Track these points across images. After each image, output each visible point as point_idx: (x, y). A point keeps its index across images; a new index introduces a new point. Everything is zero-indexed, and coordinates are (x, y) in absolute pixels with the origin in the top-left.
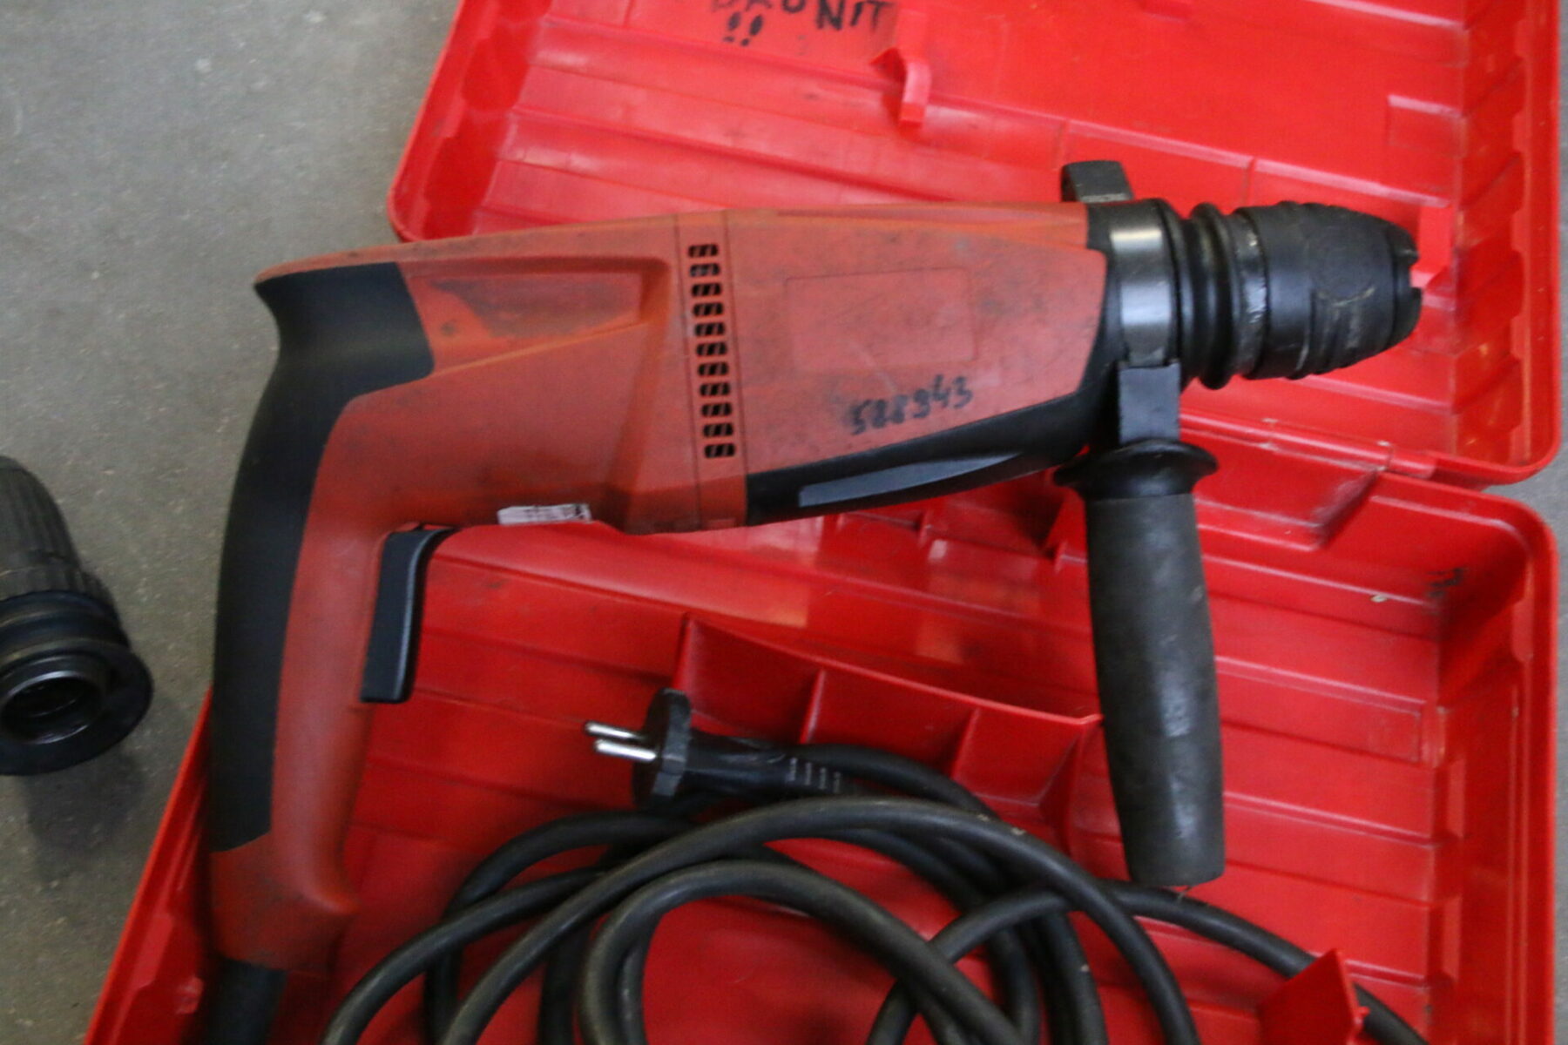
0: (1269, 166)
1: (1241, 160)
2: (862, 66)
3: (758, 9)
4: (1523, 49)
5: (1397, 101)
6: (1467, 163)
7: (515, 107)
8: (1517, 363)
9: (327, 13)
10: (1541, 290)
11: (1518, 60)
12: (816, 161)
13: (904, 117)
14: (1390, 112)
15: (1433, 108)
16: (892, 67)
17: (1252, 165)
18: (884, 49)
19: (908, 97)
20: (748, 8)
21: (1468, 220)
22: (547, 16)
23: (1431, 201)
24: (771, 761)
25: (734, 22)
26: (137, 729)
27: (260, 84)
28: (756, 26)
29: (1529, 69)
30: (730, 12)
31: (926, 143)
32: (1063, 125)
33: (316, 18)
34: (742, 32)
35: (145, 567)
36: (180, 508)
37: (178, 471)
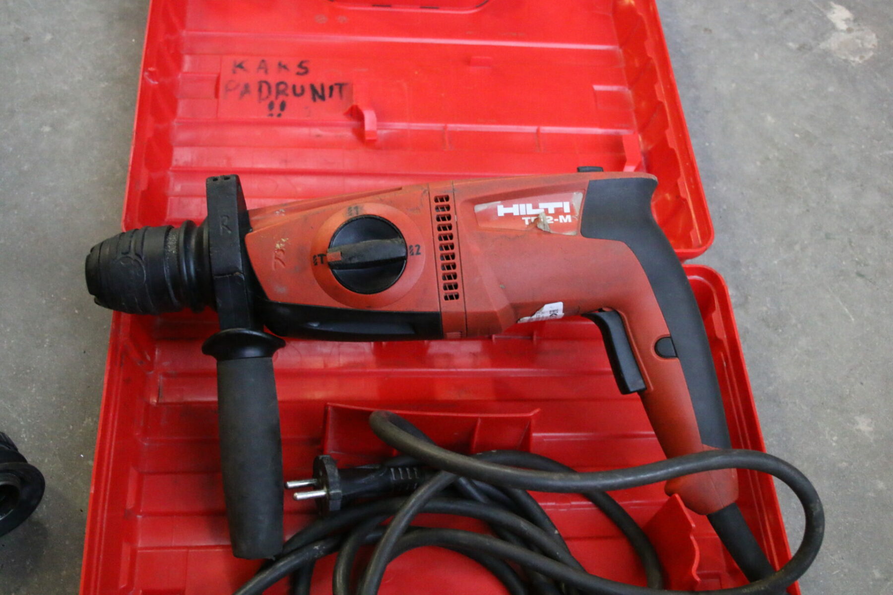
0: (547, 129)
1: (532, 129)
2: (340, 117)
3: (281, 98)
4: (651, 54)
5: (597, 88)
6: (637, 112)
7: (171, 169)
8: (685, 200)
9: (52, 126)
10: (687, 164)
11: (650, 59)
12: (328, 168)
13: (367, 138)
14: (596, 94)
15: (614, 88)
16: (356, 114)
17: (538, 130)
18: (349, 106)
19: (368, 127)
20: (277, 98)
21: (643, 138)
22: (176, 120)
23: (623, 132)
24: (381, 475)
25: (271, 106)
26: (39, 506)
27: (26, 167)
28: (283, 106)
29: (655, 61)
30: (268, 102)
31: (379, 148)
32: (445, 128)
33: (47, 129)
34: (276, 109)
35: (22, 423)
36: (34, 389)
37: (28, 371)
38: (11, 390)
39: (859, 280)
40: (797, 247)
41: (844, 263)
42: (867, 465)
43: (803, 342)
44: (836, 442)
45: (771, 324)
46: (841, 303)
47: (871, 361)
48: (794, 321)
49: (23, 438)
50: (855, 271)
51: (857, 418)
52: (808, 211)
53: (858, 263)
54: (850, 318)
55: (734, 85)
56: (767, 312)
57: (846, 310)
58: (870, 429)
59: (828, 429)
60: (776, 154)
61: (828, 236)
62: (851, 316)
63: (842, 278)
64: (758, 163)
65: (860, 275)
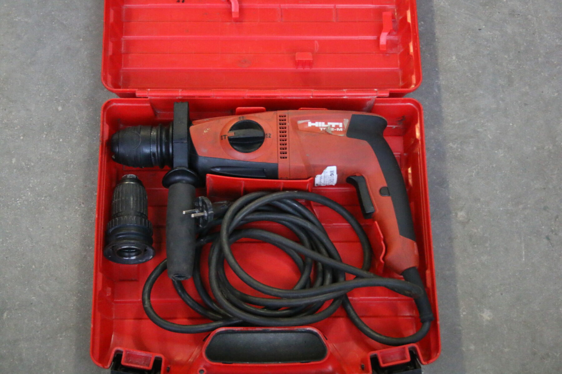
0: (340, 6)
10: (415, 34)
17: (335, 7)
19: (233, 9)
35: (79, 123)
36: (91, 109)
37: (92, 99)
38: (81, 105)
39: (545, 241)
40: (521, 206)
41: (543, 227)
42: (472, 334)
43: (484, 258)
44: (464, 315)
45: (473, 240)
46: (523, 248)
47: (516, 286)
48: (487, 245)
49: (77, 131)
50: (547, 235)
51: (485, 310)
52: (544, 189)
53: (552, 231)
54: (522, 258)
55: (556, 94)
56: (475, 233)
57: (524, 253)
58: (489, 319)
59: (464, 307)
60: (551, 148)
61: (545, 208)
62: (524, 257)
63: (535, 235)
64: (535, 148)
65: (548, 238)
